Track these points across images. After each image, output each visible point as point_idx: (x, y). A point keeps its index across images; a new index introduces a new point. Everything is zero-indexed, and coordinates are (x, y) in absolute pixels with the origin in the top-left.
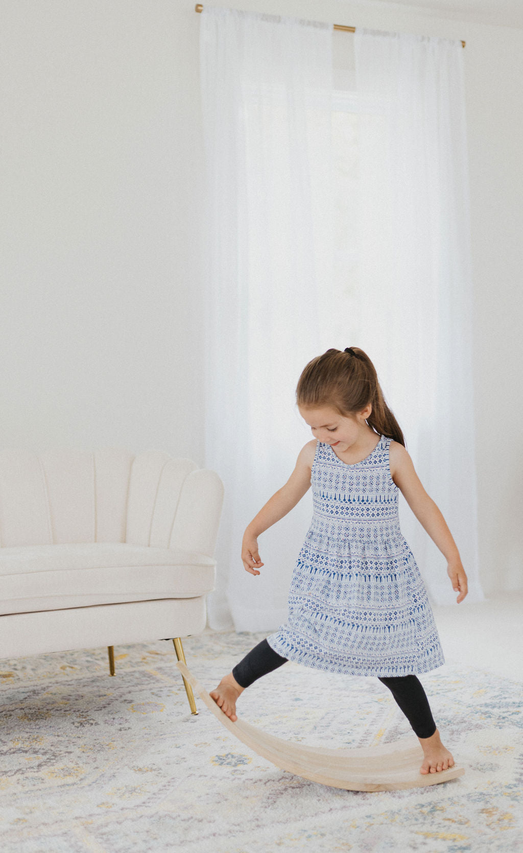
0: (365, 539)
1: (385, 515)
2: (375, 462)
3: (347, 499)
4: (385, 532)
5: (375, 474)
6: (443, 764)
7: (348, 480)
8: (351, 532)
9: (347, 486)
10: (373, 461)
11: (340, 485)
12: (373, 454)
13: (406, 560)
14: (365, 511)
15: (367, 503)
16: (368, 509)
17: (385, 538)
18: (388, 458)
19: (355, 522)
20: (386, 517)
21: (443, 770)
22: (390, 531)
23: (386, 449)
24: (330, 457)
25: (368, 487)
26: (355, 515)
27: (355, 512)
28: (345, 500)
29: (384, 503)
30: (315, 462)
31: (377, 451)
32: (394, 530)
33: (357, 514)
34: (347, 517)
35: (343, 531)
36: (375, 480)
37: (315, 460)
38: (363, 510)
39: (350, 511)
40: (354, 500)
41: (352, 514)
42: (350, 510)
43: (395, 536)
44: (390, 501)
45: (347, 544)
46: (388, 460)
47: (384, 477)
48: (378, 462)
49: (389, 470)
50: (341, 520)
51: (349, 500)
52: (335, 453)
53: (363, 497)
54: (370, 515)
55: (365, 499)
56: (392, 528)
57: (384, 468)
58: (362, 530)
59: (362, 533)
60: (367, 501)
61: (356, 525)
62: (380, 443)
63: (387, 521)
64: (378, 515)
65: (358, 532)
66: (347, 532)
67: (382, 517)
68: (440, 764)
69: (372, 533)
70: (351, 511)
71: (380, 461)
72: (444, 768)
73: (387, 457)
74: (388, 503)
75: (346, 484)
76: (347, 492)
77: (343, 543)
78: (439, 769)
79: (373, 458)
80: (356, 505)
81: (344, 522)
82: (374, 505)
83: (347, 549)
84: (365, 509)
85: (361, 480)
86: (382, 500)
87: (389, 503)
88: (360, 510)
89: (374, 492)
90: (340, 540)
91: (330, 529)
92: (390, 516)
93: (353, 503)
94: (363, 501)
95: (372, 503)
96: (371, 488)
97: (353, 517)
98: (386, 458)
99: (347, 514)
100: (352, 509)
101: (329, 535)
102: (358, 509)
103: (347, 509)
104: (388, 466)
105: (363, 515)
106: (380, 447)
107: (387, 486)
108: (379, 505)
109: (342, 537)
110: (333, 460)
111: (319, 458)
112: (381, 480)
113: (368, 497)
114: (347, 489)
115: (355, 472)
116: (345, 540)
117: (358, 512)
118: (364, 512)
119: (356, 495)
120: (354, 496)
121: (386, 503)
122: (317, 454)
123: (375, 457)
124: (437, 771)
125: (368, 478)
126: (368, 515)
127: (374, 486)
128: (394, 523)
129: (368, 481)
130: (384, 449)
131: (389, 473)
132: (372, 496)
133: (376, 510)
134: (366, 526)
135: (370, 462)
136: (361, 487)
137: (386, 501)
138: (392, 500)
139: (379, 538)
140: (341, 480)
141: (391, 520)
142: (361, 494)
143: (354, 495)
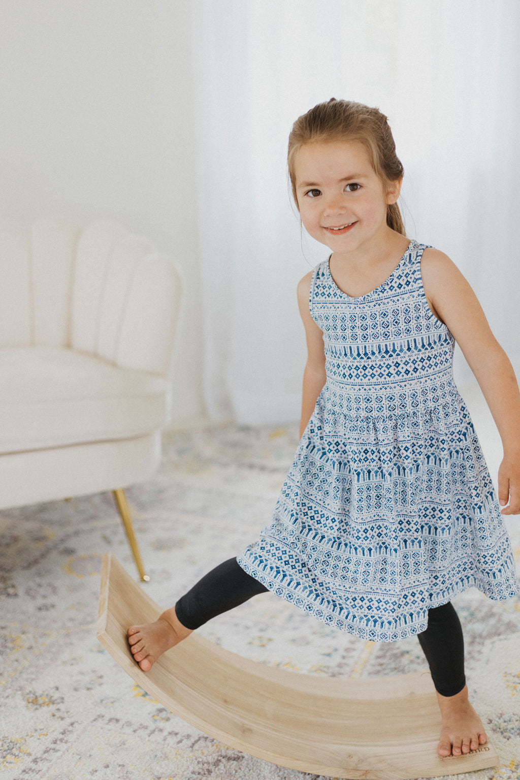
0: (398, 412)
1: (427, 368)
2: (400, 286)
3: (362, 352)
4: (430, 396)
5: (401, 306)
6: (471, 742)
7: (359, 323)
8: (374, 405)
9: (360, 332)
10: (396, 285)
11: (348, 332)
12: (395, 274)
13: (464, 435)
14: (393, 367)
15: (394, 355)
16: (397, 365)
17: (431, 405)
18: (420, 276)
19: (378, 387)
20: (431, 371)
21: (471, 750)
22: (439, 393)
23: (415, 262)
24: (331, 291)
25: (392, 329)
26: (377, 377)
27: (377, 371)
28: (359, 355)
29: (423, 350)
30: (311, 303)
31: (402, 267)
32: (447, 388)
33: (381, 375)
34: (365, 381)
35: (363, 405)
36: (401, 317)
37: (310, 301)
38: (389, 366)
39: (369, 371)
40: (373, 353)
41: (373, 376)
42: (368, 369)
43: (449, 399)
44: (433, 345)
45: (371, 425)
46: (420, 279)
47: (417, 309)
48: (404, 285)
49: (424, 295)
50: (357, 388)
51: (366, 354)
52: (336, 284)
53: (386, 345)
54: (403, 373)
55: (390, 348)
56: (442, 386)
57: (415, 294)
58: (391, 398)
59: (392, 404)
60: (394, 351)
61: (381, 393)
62: (407, 254)
63: (432, 377)
64: (415, 370)
65: (385, 403)
66: (369, 405)
67: (423, 373)
68: (466, 742)
69: (409, 401)
70: (371, 371)
71: (408, 283)
72: (472, 748)
73: (417, 275)
74: (429, 349)
75: (356, 330)
76: (360, 343)
77: (365, 423)
78: (465, 749)
79: (396, 280)
80: (376, 360)
81: (362, 390)
82: (406, 356)
83: (372, 432)
84: (393, 365)
85: (379, 319)
86: (420, 346)
87: (432, 348)
88: (384, 368)
89: (403, 335)
90: (360, 419)
91: (345, 403)
92: (436, 369)
93: (373, 358)
94: (387, 352)
95: (402, 354)
96: (397, 329)
97: (375, 380)
98: (417, 277)
99: (365, 376)
100: (372, 368)
101: (346, 411)
102: (380, 367)
103: (365, 368)
104: (421, 290)
105: (389, 374)
106: (408, 260)
107: (424, 322)
108: (414, 355)
109: (363, 414)
110: (335, 294)
111: (315, 296)
112: (413, 314)
113: (394, 344)
114: (360, 337)
115: (367, 308)
116: (367, 418)
117: (382, 371)
118: (391, 370)
119: (374, 345)
120: (372, 346)
121: (426, 349)
122: (311, 290)
123: (400, 277)
124: (462, 753)
125: (390, 315)
126: (398, 373)
127: (402, 326)
128: (445, 379)
129: (390, 318)
130: (414, 263)
131: (425, 300)
132: (401, 341)
133: (411, 364)
134: (397, 391)
135: (391, 288)
136: (381, 330)
137: (427, 346)
138: (435, 343)
139: (421, 407)
140: (349, 324)
141: (441, 375)
142: (383, 343)
143: (372, 344)
